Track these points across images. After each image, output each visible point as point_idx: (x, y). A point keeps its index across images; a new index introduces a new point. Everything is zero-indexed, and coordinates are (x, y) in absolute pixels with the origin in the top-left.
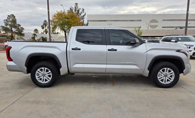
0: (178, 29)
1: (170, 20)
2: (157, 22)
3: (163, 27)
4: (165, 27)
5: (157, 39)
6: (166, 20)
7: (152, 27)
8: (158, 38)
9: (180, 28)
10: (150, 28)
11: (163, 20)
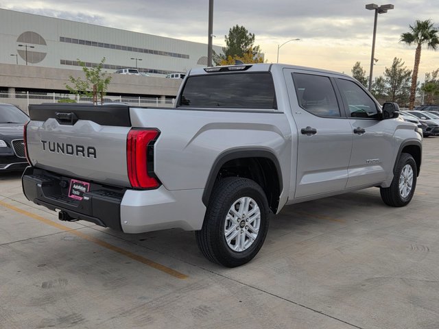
0: (124, 73)
1: (82, 42)
2: (43, 42)
3: (63, 62)
4: (68, 63)
5: (52, 98)
6: (69, 40)
7: (26, 55)
8: (54, 95)
9: (130, 71)
10: (22, 62)
11: (62, 39)
